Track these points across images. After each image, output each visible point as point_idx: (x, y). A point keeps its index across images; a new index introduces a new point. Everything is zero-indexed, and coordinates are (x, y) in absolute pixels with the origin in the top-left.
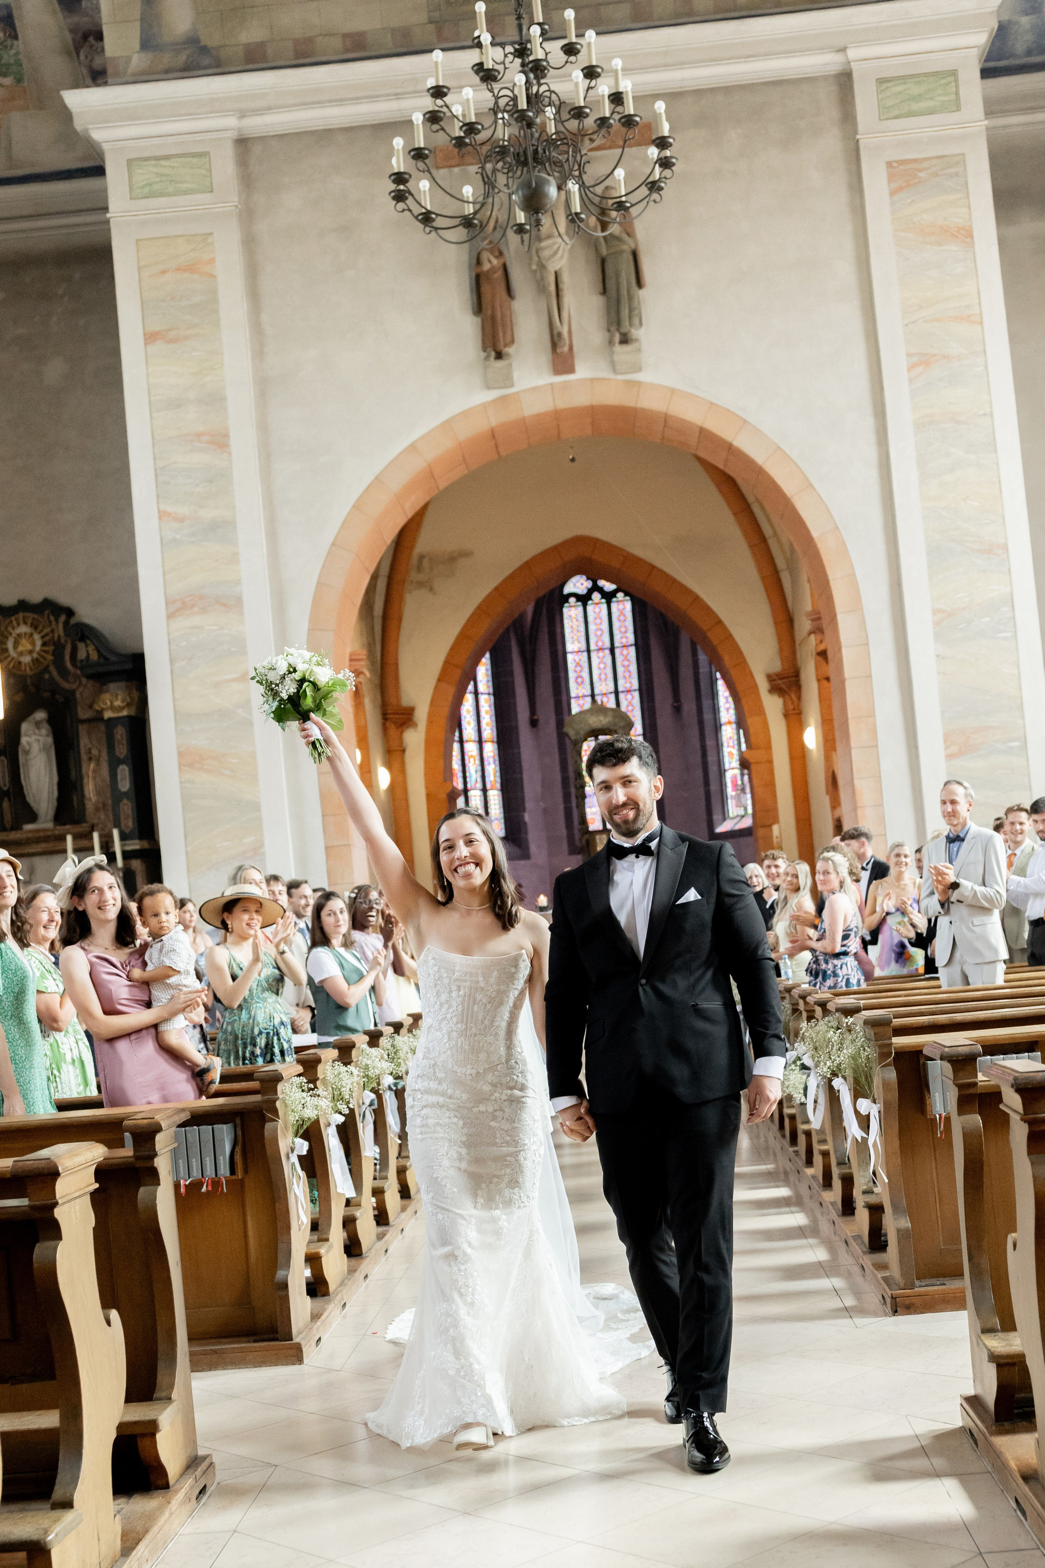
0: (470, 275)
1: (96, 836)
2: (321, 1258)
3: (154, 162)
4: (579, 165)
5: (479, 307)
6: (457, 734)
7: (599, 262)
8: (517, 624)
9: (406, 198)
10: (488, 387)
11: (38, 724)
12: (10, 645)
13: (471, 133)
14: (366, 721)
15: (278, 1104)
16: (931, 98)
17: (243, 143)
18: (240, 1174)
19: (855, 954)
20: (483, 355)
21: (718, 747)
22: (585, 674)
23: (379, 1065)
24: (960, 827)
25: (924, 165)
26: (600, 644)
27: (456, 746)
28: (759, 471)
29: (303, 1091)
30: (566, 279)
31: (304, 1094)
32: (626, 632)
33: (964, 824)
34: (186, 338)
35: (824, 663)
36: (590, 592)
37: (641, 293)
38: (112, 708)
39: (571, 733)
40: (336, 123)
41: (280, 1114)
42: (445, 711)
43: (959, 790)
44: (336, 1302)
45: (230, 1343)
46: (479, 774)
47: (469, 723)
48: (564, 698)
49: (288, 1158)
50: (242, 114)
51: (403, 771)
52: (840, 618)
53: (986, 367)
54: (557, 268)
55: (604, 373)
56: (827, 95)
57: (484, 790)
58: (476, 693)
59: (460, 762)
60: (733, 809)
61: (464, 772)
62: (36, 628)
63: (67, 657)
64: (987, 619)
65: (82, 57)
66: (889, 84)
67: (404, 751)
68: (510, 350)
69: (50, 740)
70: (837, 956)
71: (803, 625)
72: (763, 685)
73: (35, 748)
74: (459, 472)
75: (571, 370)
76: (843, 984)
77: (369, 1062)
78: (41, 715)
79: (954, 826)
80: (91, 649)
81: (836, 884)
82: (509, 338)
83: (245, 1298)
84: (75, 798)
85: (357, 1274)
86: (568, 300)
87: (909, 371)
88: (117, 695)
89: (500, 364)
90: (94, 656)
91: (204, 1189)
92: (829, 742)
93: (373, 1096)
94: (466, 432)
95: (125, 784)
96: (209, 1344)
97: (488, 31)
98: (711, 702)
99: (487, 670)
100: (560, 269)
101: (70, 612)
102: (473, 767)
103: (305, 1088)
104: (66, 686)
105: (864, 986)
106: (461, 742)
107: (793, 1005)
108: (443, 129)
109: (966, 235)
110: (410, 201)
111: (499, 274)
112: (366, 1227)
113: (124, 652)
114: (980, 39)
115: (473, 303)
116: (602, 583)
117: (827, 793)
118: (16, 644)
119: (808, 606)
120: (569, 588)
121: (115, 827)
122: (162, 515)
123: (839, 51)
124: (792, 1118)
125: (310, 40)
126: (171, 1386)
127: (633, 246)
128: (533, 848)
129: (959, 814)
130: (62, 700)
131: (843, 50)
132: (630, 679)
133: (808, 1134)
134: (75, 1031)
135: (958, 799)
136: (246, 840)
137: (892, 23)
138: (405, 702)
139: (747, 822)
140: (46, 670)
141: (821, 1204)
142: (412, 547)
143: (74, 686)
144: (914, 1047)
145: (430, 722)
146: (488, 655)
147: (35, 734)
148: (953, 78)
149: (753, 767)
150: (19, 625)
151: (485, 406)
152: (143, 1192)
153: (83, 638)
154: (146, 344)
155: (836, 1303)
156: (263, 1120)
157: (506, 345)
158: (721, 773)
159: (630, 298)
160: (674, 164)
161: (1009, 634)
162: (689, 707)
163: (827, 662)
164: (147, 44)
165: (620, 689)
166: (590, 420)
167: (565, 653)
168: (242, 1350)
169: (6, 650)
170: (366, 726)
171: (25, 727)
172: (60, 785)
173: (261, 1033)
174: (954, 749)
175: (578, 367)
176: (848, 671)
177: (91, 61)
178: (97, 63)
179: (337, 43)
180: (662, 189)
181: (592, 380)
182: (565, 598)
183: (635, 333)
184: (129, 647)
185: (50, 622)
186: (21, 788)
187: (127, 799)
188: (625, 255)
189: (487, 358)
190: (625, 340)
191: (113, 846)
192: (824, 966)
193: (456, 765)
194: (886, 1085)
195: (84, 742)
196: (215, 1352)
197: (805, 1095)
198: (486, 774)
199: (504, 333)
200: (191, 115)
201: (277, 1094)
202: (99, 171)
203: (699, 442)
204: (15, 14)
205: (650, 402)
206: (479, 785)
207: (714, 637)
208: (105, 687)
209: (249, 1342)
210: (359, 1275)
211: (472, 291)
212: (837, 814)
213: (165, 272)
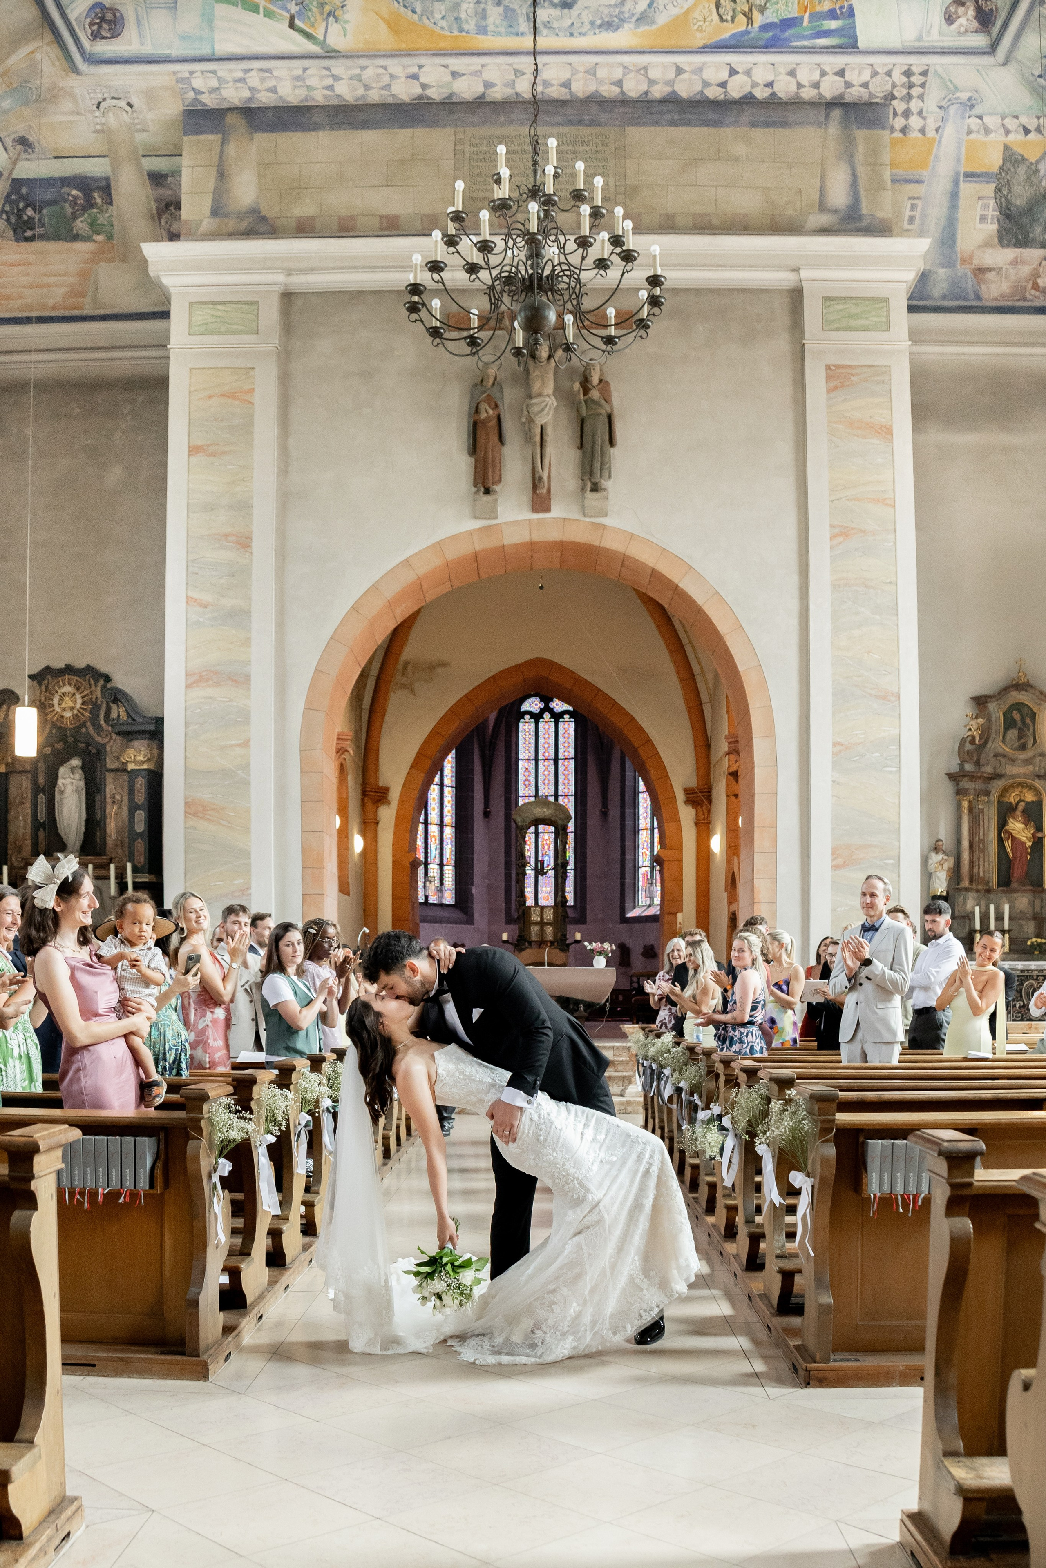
0: (469, 422)
1: (112, 866)
2: (240, 1272)
3: (212, 306)
4: (577, 297)
5: (473, 450)
6: (422, 817)
7: (579, 421)
8: (479, 729)
9: (420, 310)
10: (476, 518)
11: (73, 770)
12: (56, 701)
13: (485, 250)
14: (347, 795)
15: (202, 1123)
16: (866, 318)
17: (287, 297)
18: (159, 1190)
19: (761, 1024)
20: (474, 489)
21: (635, 848)
22: (532, 779)
23: (317, 1089)
24: (876, 918)
25: (856, 371)
26: (546, 754)
27: (421, 827)
28: (699, 611)
29: (230, 1112)
30: (550, 432)
31: (232, 1116)
32: (568, 748)
33: (881, 916)
34: (224, 453)
35: (735, 783)
36: (542, 711)
37: (612, 450)
38: (135, 761)
39: (519, 820)
40: (367, 287)
41: (204, 1133)
42: (416, 794)
43: (880, 885)
44: (251, 1315)
45: (137, 1352)
46: (438, 851)
47: (434, 809)
48: (513, 796)
49: (210, 1177)
50: (289, 273)
51: (375, 839)
52: (756, 741)
53: (895, 543)
54: (543, 422)
55: (575, 514)
56: (781, 305)
57: (441, 865)
58: (442, 785)
59: (423, 840)
60: (642, 899)
61: (426, 848)
62: (78, 689)
63: (102, 716)
64: (877, 754)
65: (163, 222)
66: (832, 303)
67: (377, 823)
68: (497, 488)
69: (82, 784)
70: (744, 1025)
71: (722, 746)
72: (680, 797)
73: (69, 789)
74: (445, 588)
75: (547, 510)
76: (748, 1050)
77: (307, 1086)
78: (76, 762)
79: (871, 917)
80: (122, 710)
81: (749, 962)
82: (497, 478)
83: (156, 1310)
84: (98, 833)
85: (278, 1285)
86: (550, 450)
87: (831, 539)
88: (140, 750)
89: (487, 498)
90: (124, 716)
91: (121, 1200)
92: (733, 848)
93: (309, 1118)
94: (452, 553)
95: (140, 827)
96: (117, 1351)
97: (506, 166)
98: (632, 810)
99: (452, 767)
100: (546, 423)
101: (107, 679)
102: (433, 845)
103: (233, 1109)
104: (99, 739)
105: (766, 1054)
106: (426, 823)
107: (709, 1067)
108: (458, 252)
109: (886, 432)
110: (423, 313)
111: (493, 423)
112: (292, 1238)
113: (149, 715)
114: (910, 276)
115: (469, 445)
116: (552, 705)
117: (726, 891)
118: (61, 700)
119: (724, 730)
120: (526, 707)
121: (129, 861)
122: (189, 600)
123: (793, 270)
124: (695, 1168)
125: (352, 218)
126: (36, 1428)
127: (609, 410)
128: (476, 916)
129: (877, 907)
130: (94, 751)
131: (797, 270)
132: (568, 786)
133: (712, 1186)
134: (24, 1028)
135: (877, 893)
136: (236, 882)
137: (838, 253)
138: (382, 783)
139: (655, 911)
140: (83, 724)
141: (721, 1253)
142: (399, 654)
143: (105, 741)
144: (855, 1124)
145: (401, 802)
146: (454, 751)
147: (70, 777)
148: (885, 304)
149: (666, 864)
150: (64, 685)
151: (471, 533)
152: (17, 1215)
153: (116, 701)
154: (189, 455)
155: (744, 1367)
156: (188, 1138)
157: (493, 484)
158: (636, 868)
159: (603, 453)
160: (662, 303)
161: (894, 769)
162: (614, 813)
163: (737, 782)
164: (216, 211)
165: (560, 793)
166: (559, 554)
167: (517, 760)
168: (149, 1361)
169: (53, 705)
170: (347, 798)
171: (62, 771)
172: (87, 821)
173: (170, 1049)
174: (840, 861)
175: (553, 507)
176: (758, 788)
177: (170, 226)
178: (175, 228)
179: (375, 223)
180: (649, 327)
181: (564, 519)
182: (522, 715)
183: (604, 483)
184: (153, 713)
185: (90, 685)
186: (54, 820)
187: (142, 839)
188: (601, 417)
189: (476, 493)
190: (595, 488)
191: (126, 878)
192: (731, 1033)
193: (420, 842)
194: (825, 1161)
195: (110, 788)
196: (122, 1360)
197: (721, 1155)
198: (444, 852)
199: (494, 472)
200: (248, 269)
201: (202, 1113)
202: (165, 315)
203: (649, 583)
204: (113, 184)
205: (611, 543)
206: (437, 861)
207: (644, 753)
208: (130, 744)
209: (157, 1353)
210: (280, 1286)
211: (469, 434)
212: (733, 907)
213: (210, 397)
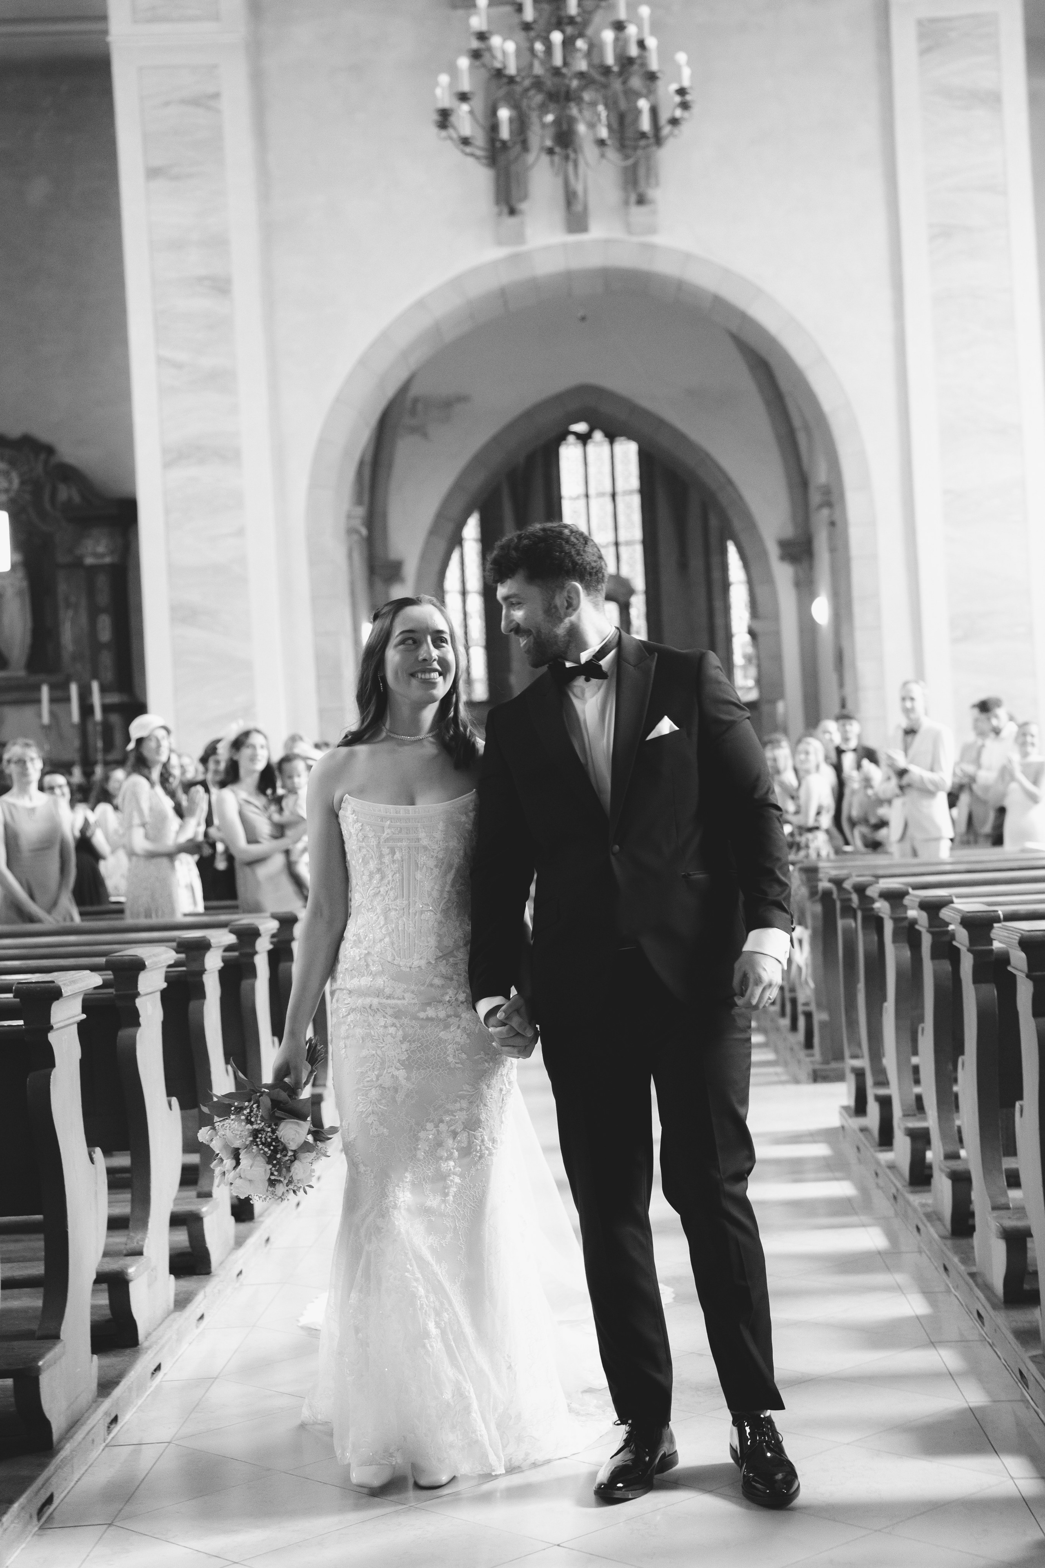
1: (73, 686)
10: (499, 244)
14: (353, 577)
20: (495, 209)
21: (726, 610)
24: (914, 721)
25: (953, 24)
26: (600, 489)
28: (773, 341)
32: (629, 477)
33: (918, 719)
34: (190, 175)
36: (591, 432)
37: (660, 152)
38: (96, 555)
42: (436, 566)
52: (848, 494)
55: (617, 233)
60: (738, 678)
62: (13, 465)
63: (47, 499)
68: (523, 207)
69: (24, 584)
71: (815, 498)
72: (773, 550)
73: (8, 592)
74: (465, 328)
75: (584, 229)
79: (910, 720)
80: (73, 491)
82: (522, 195)
84: (50, 647)
87: (928, 242)
88: (100, 541)
89: (512, 220)
90: (77, 499)
94: (477, 289)
95: (105, 635)
98: (720, 559)
101: (49, 450)
104: (44, 528)
109: (994, 100)
113: (113, 497)
117: (835, 669)
119: (820, 477)
120: (568, 430)
121: (96, 679)
122: (161, 361)
129: (914, 709)
130: (39, 543)
132: (632, 530)
135: (914, 696)
138: (393, 555)
139: (752, 695)
143: (53, 529)
145: (418, 577)
149: (761, 639)
151: (495, 264)
153: (64, 480)
154: (147, 180)
157: (518, 202)
158: (729, 638)
159: (648, 158)
160: (693, 106)
165: (621, 540)
166: (602, 280)
167: (561, 497)
170: (353, 581)
172: (34, 631)
174: (959, 633)
175: (591, 226)
176: (855, 550)
181: (605, 239)
182: (563, 437)
183: (650, 194)
184: (119, 491)
185: (29, 460)
187: (107, 649)
189: (500, 214)
190: (641, 201)
191: (91, 699)
195: (62, 588)
198: (470, 629)
199: (518, 188)
203: (713, 308)
205: (664, 266)
208: (87, 533)
212: (841, 694)
213: (167, 104)
